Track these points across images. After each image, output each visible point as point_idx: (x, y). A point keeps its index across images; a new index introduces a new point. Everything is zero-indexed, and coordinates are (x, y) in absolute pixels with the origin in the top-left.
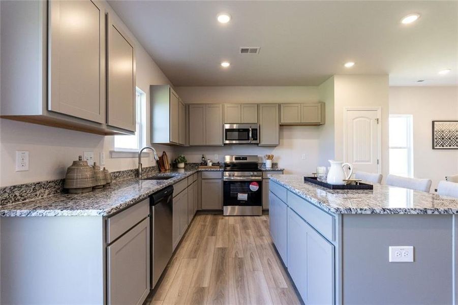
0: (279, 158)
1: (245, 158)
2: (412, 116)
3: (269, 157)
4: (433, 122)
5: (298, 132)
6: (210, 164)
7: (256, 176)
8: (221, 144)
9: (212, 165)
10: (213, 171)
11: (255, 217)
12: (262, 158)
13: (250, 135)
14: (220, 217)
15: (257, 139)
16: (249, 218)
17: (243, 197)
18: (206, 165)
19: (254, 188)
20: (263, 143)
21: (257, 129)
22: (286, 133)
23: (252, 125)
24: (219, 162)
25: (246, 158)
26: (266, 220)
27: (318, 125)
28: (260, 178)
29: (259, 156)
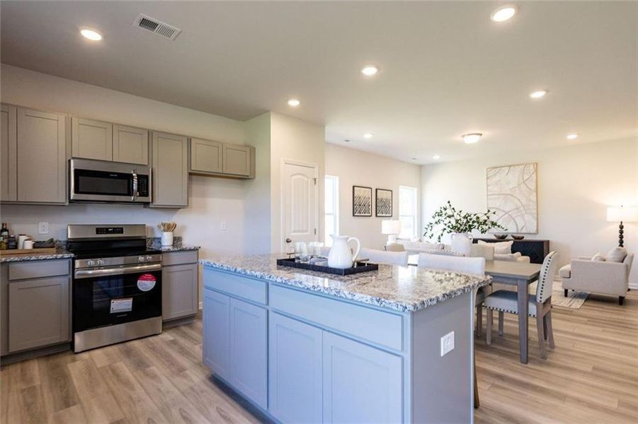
0: (184, 228)
1: (119, 230)
2: (337, 178)
3: (169, 228)
4: (354, 187)
5: (215, 187)
6: (29, 245)
7: (149, 263)
8: (62, 199)
9: (34, 247)
10: (45, 259)
11: (150, 339)
12: (152, 230)
13: (135, 187)
14: (68, 358)
15: (147, 195)
16: (136, 343)
17: (121, 305)
18: (16, 247)
19: (146, 285)
20: (159, 201)
21: (147, 177)
22: (196, 187)
23: (138, 167)
24: (52, 240)
25: (122, 229)
26: (172, 338)
27: (243, 179)
28: (159, 265)
29: (147, 225)
